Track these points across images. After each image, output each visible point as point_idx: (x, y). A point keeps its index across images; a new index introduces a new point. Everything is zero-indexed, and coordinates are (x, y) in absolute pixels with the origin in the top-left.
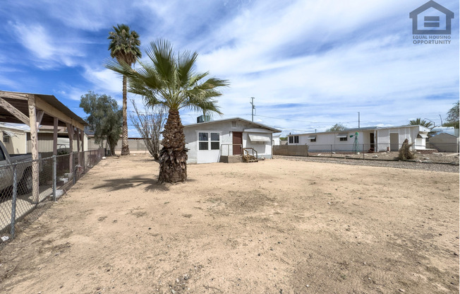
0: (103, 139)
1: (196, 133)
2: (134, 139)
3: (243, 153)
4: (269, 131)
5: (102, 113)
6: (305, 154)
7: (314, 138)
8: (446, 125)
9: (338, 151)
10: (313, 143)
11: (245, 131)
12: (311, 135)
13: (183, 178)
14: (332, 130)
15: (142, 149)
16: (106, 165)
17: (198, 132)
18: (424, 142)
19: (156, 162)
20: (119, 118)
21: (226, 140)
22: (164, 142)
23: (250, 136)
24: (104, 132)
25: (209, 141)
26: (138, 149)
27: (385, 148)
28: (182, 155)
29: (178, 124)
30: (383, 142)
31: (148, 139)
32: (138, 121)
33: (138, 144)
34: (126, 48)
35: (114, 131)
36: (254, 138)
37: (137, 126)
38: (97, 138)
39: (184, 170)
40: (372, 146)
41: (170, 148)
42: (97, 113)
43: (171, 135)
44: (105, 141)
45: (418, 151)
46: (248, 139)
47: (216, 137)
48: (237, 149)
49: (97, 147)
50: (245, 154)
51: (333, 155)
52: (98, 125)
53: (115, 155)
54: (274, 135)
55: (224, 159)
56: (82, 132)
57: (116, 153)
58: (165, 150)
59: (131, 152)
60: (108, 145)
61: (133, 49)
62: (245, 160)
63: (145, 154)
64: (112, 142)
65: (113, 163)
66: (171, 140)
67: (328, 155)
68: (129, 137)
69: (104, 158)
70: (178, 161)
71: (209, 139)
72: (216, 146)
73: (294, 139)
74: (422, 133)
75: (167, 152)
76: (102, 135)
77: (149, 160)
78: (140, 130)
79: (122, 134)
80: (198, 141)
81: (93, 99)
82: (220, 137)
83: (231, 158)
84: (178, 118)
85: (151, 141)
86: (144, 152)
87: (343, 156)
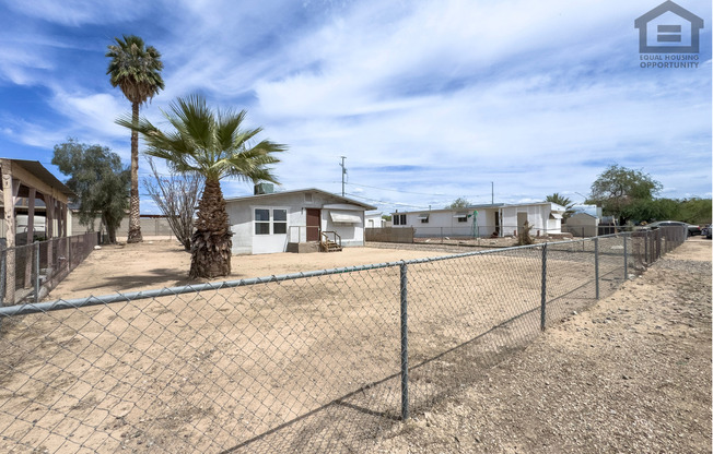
0: (94, 217)
1: (250, 210)
2: (150, 216)
3: (320, 239)
4: (360, 208)
5: (92, 174)
6: (410, 239)
7: (425, 218)
8: (587, 202)
9: (453, 236)
10: (425, 225)
11: (325, 207)
12: (422, 213)
13: (225, 271)
14: (453, 206)
15: (164, 233)
16: (103, 258)
17: (254, 208)
18: (558, 224)
19: (187, 253)
20: (125, 183)
21: (297, 221)
22: (199, 223)
23: (332, 214)
24: (96, 206)
25: (271, 222)
26: (157, 233)
27: (511, 232)
28: (223, 241)
29: (219, 200)
30: (510, 224)
31: (174, 217)
32: (159, 189)
33: (157, 225)
34: (138, 73)
35: (114, 204)
36: (337, 217)
37: (156, 197)
38: (84, 215)
39: (227, 261)
40: (497, 229)
41: (207, 231)
42: (83, 174)
43: (209, 215)
44: (98, 221)
45: (550, 235)
46: (330, 219)
47: (280, 215)
48: (313, 234)
49: (83, 229)
50: (324, 239)
51: (445, 241)
52: (86, 194)
53: (117, 243)
54: (367, 213)
55: (293, 248)
56: (65, 206)
57: (118, 239)
58: (200, 234)
59: (144, 238)
60: (104, 227)
61: (150, 75)
62: (322, 249)
63: (169, 241)
64: (111, 221)
65: (115, 255)
66: (208, 221)
67: (439, 241)
68: (141, 213)
69: (97, 247)
70: (217, 248)
71: (271, 218)
72: (281, 229)
73: (400, 218)
74: (555, 212)
75: (203, 236)
76: (93, 210)
77: (175, 251)
78: (160, 202)
79: (130, 209)
80: (254, 222)
81: (76, 151)
82: (288, 215)
83: (303, 245)
84: (219, 192)
85: (179, 220)
86: (168, 238)
87: (457, 242)
